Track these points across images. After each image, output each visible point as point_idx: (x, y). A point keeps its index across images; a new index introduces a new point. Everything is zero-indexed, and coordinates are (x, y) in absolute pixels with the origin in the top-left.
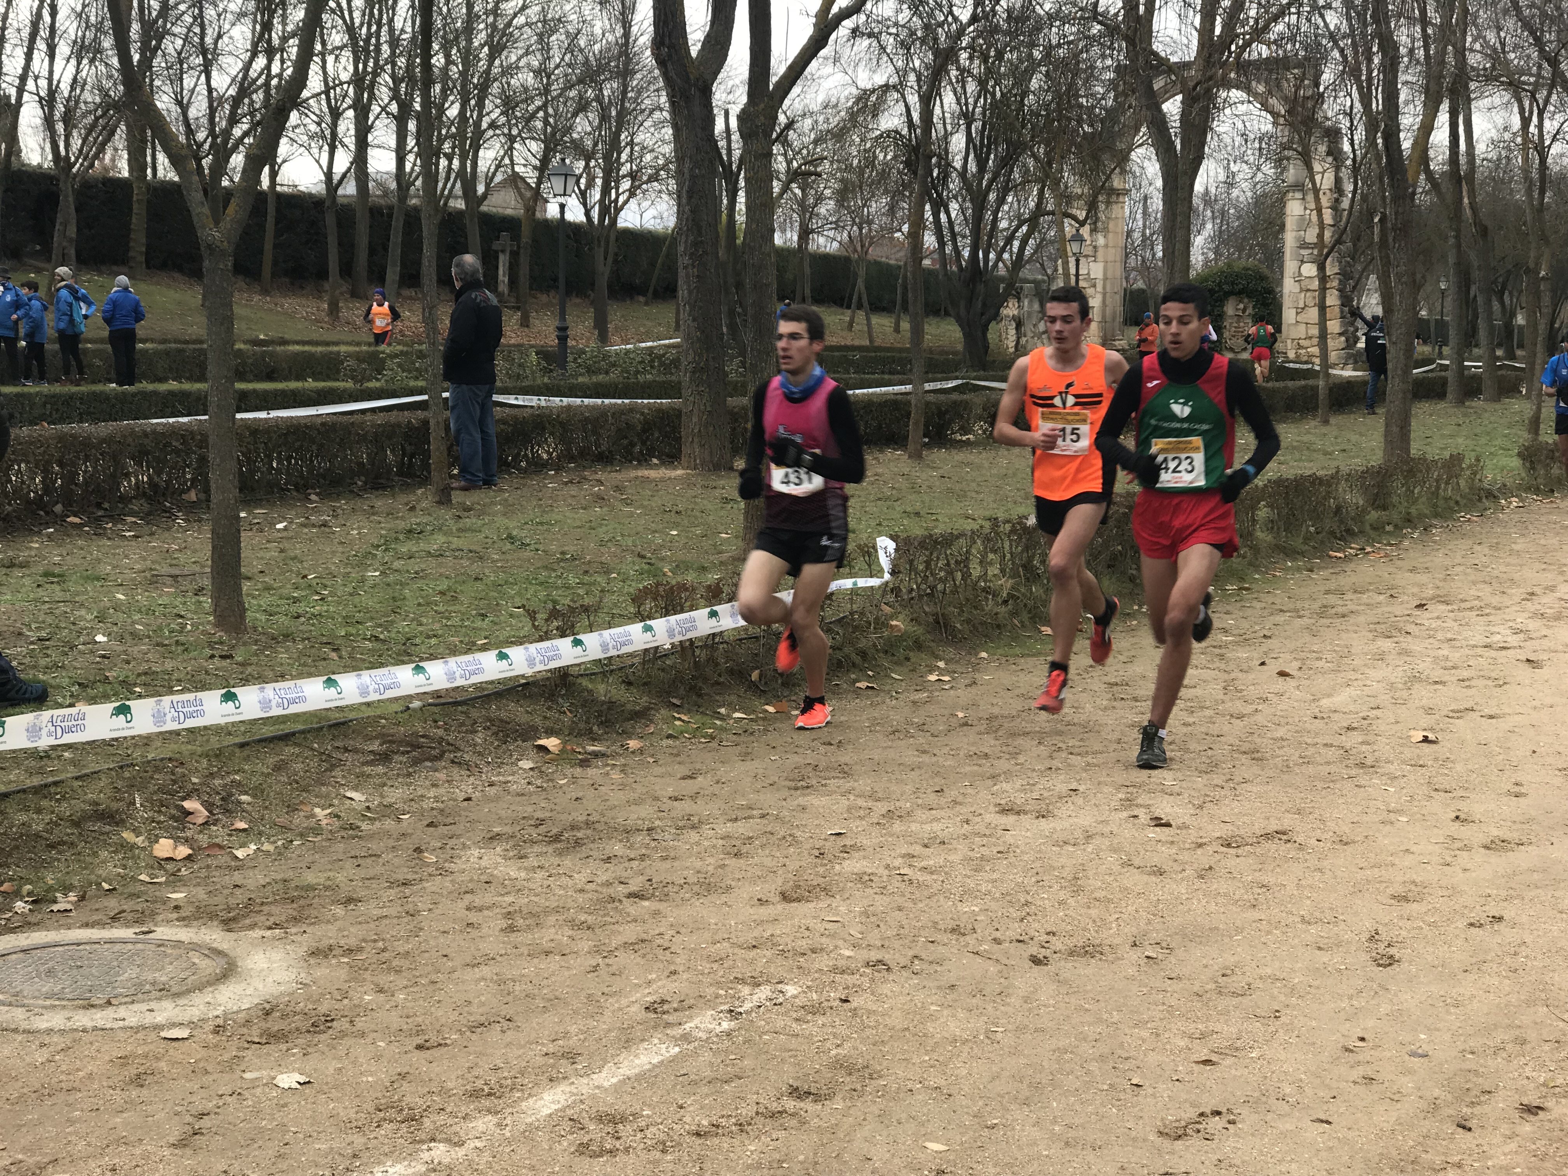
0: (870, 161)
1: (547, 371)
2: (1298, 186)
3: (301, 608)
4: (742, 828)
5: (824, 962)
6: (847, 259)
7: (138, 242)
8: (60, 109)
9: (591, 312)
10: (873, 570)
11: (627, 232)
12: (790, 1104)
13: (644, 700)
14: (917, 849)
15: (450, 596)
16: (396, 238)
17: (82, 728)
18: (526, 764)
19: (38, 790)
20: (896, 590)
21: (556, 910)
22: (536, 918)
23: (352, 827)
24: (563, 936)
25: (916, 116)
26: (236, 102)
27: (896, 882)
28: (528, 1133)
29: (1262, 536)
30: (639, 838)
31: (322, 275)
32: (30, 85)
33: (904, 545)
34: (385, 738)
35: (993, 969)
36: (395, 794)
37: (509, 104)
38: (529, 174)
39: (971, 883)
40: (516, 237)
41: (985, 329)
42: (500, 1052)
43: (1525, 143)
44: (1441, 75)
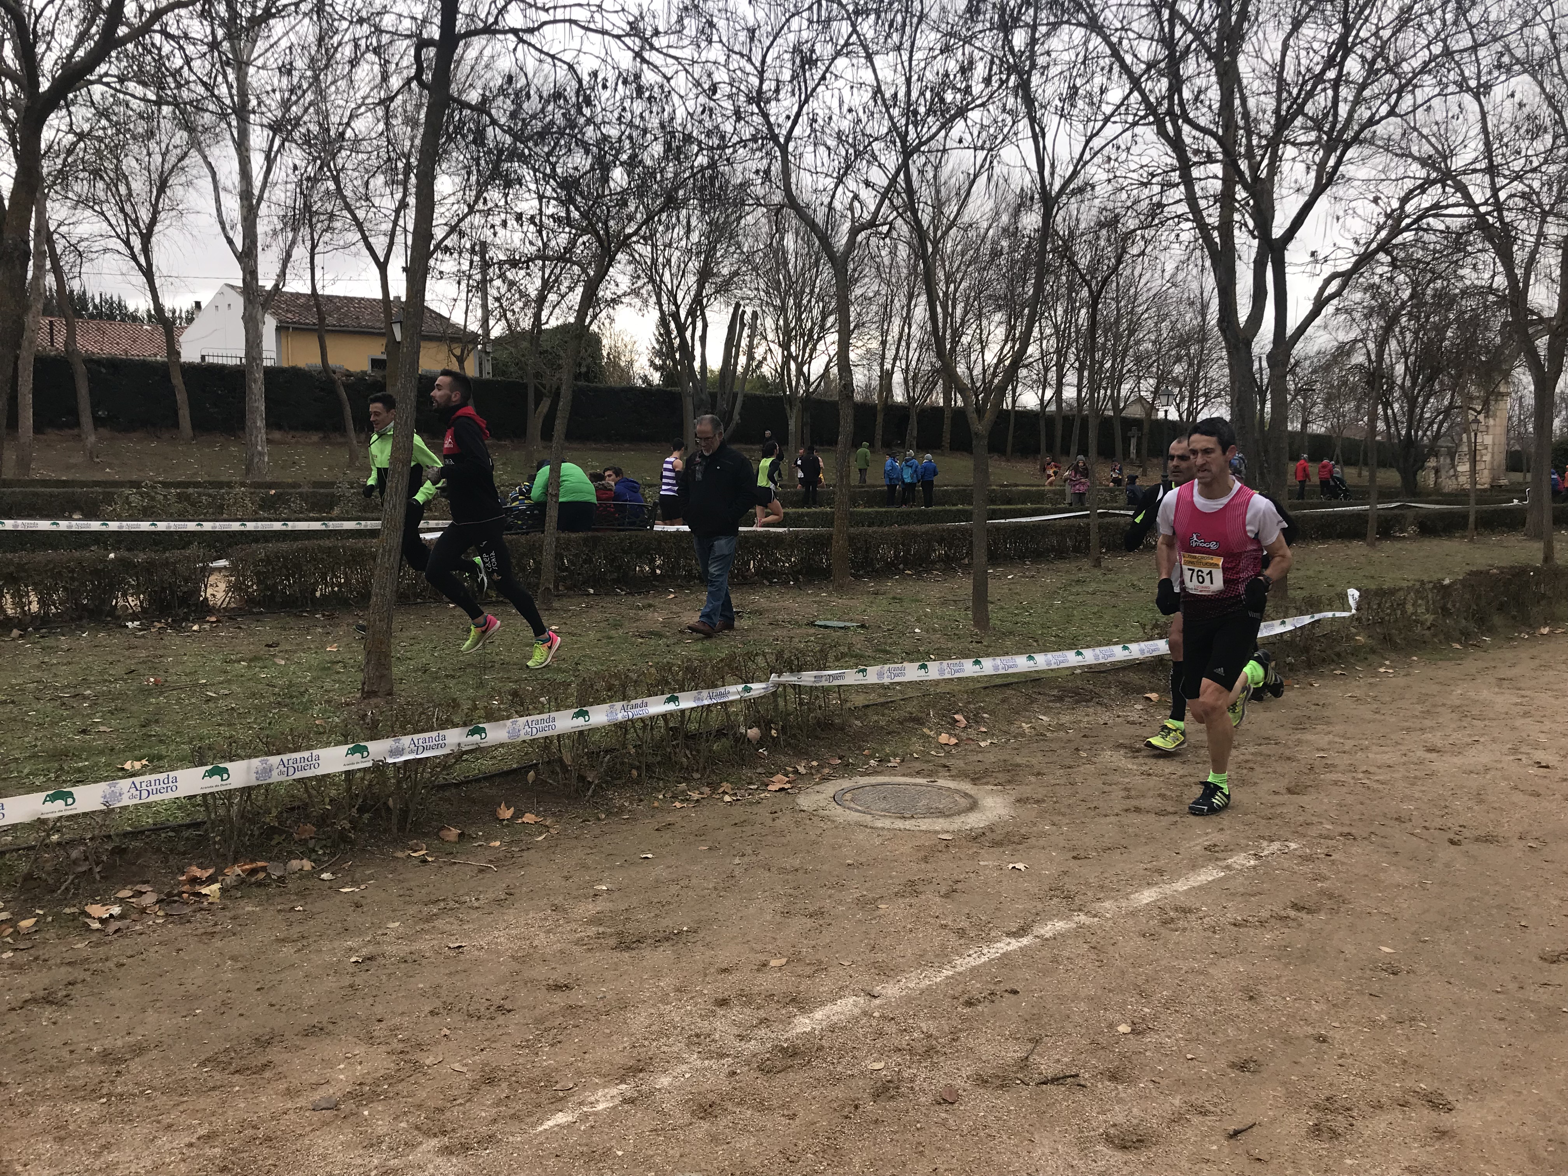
0: (1345, 383)
3: (1019, 619)
4: (1264, 750)
5: (1314, 831)
6: (1330, 437)
7: (947, 437)
8: (911, 374)
10: (1345, 607)
12: (1292, 913)
14: (1373, 769)
15: (1099, 615)
16: (1076, 431)
18: (1138, 707)
19: (882, 704)
20: (1359, 619)
23: (1042, 735)
25: (1373, 357)
26: (997, 366)
27: (1359, 788)
28: (1133, 914)
31: (1037, 451)
32: (898, 363)
33: (1365, 595)
34: (1060, 688)
35: (1424, 845)
36: (1065, 719)
37: (1138, 360)
38: (1149, 398)
39: (1408, 792)
40: (1140, 429)
41: (1415, 474)
42: (1120, 866)
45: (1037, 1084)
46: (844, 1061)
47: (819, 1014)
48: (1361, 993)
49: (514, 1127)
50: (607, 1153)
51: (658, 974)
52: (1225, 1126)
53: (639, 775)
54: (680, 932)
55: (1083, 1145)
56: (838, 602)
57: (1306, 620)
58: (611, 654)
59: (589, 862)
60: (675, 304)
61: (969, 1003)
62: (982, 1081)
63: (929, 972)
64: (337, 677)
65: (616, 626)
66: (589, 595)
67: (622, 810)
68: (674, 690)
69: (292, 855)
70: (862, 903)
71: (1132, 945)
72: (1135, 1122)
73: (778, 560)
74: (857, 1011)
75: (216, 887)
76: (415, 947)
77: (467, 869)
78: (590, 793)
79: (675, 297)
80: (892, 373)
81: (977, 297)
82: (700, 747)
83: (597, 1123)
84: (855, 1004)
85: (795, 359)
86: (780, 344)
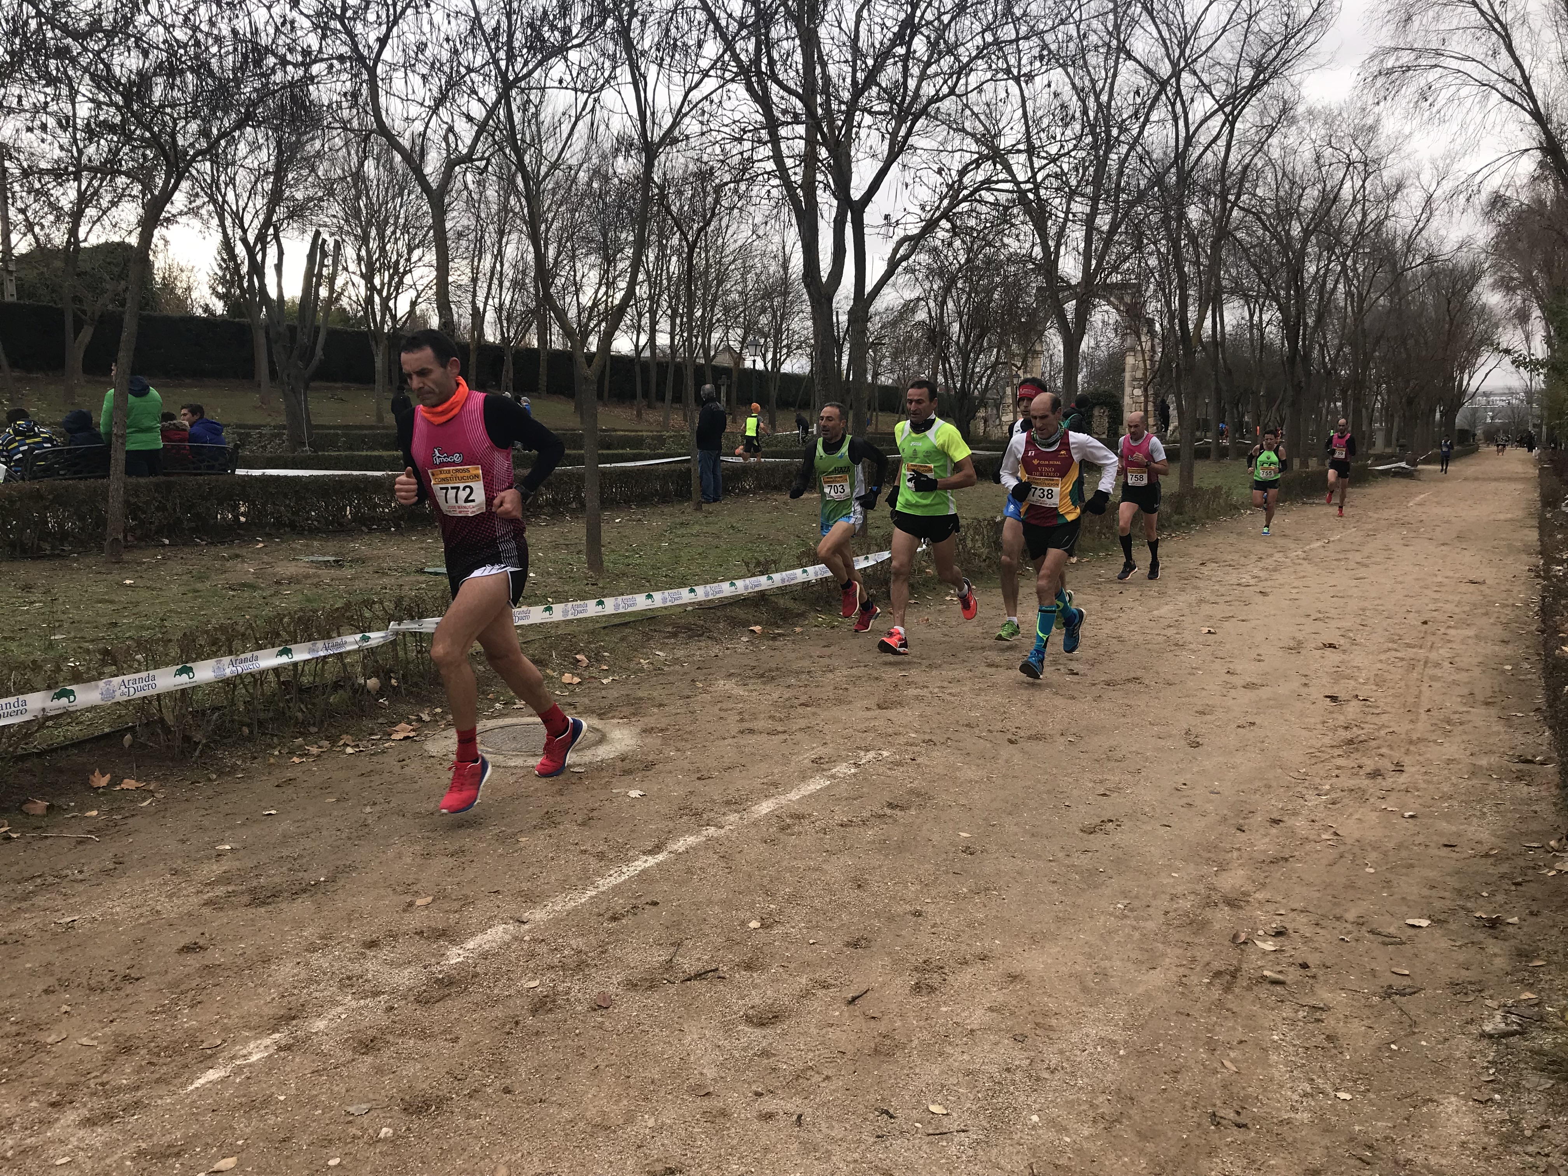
0: (910, 337)
2: (1132, 349)
3: (630, 561)
4: (855, 672)
5: (902, 740)
7: (543, 380)
8: (505, 313)
11: (785, 374)
12: (888, 812)
13: (803, 608)
14: (946, 684)
15: (704, 555)
16: (670, 378)
17: (527, 617)
18: (745, 639)
21: (764, 711)
22: (754, 715)
23: (660, 669)
24: (768, 724)
25: (934, 315)
26: (592, 309)
27: (936, 702)
28: (755, 824)
30: (803, 676)
31: (634, 397)
32: (490, 302)
34: (674, 625)
35: (989, 745)
36: (680, 653)
37: (726, 310)
38: (736, 346)
39: (975, 702)
40: (729, 377)
41: (969, 423)
42: (740, 783)
43: (1252, 326)
44: (1208, 291)
45: (682, 982)
46: (500, 984)
47: (471, 945)
48: (946, 872)
49: (162, 1090)
50: (268, 1101)
51: (299, 925)
52: (845, 995)
53: (251, 732)
54: (318, 883)
55: (727, 1028)
58: (201, 608)
59: (206, 823)
60: (242, 226)
61: (614, 918)
62: (632, 985)
63: (575, 894)
65: (201, 578)
66: (164, 545)
67: (234, 769)
68: (286, 642)
70: (502, 838)
71: (756, 851)
72: (770, 1002)
73: (377, 506)
74: (507, 938)
76: (13, 927)
77: (63, 842)
78: (197, 753)
79: (241, 220)
80: (485, 311)
81: (570, 238)
82: (316, 701)
83: (252, 1074)
84: (505, 932)
85: (380, 293)
86: (362, 276)
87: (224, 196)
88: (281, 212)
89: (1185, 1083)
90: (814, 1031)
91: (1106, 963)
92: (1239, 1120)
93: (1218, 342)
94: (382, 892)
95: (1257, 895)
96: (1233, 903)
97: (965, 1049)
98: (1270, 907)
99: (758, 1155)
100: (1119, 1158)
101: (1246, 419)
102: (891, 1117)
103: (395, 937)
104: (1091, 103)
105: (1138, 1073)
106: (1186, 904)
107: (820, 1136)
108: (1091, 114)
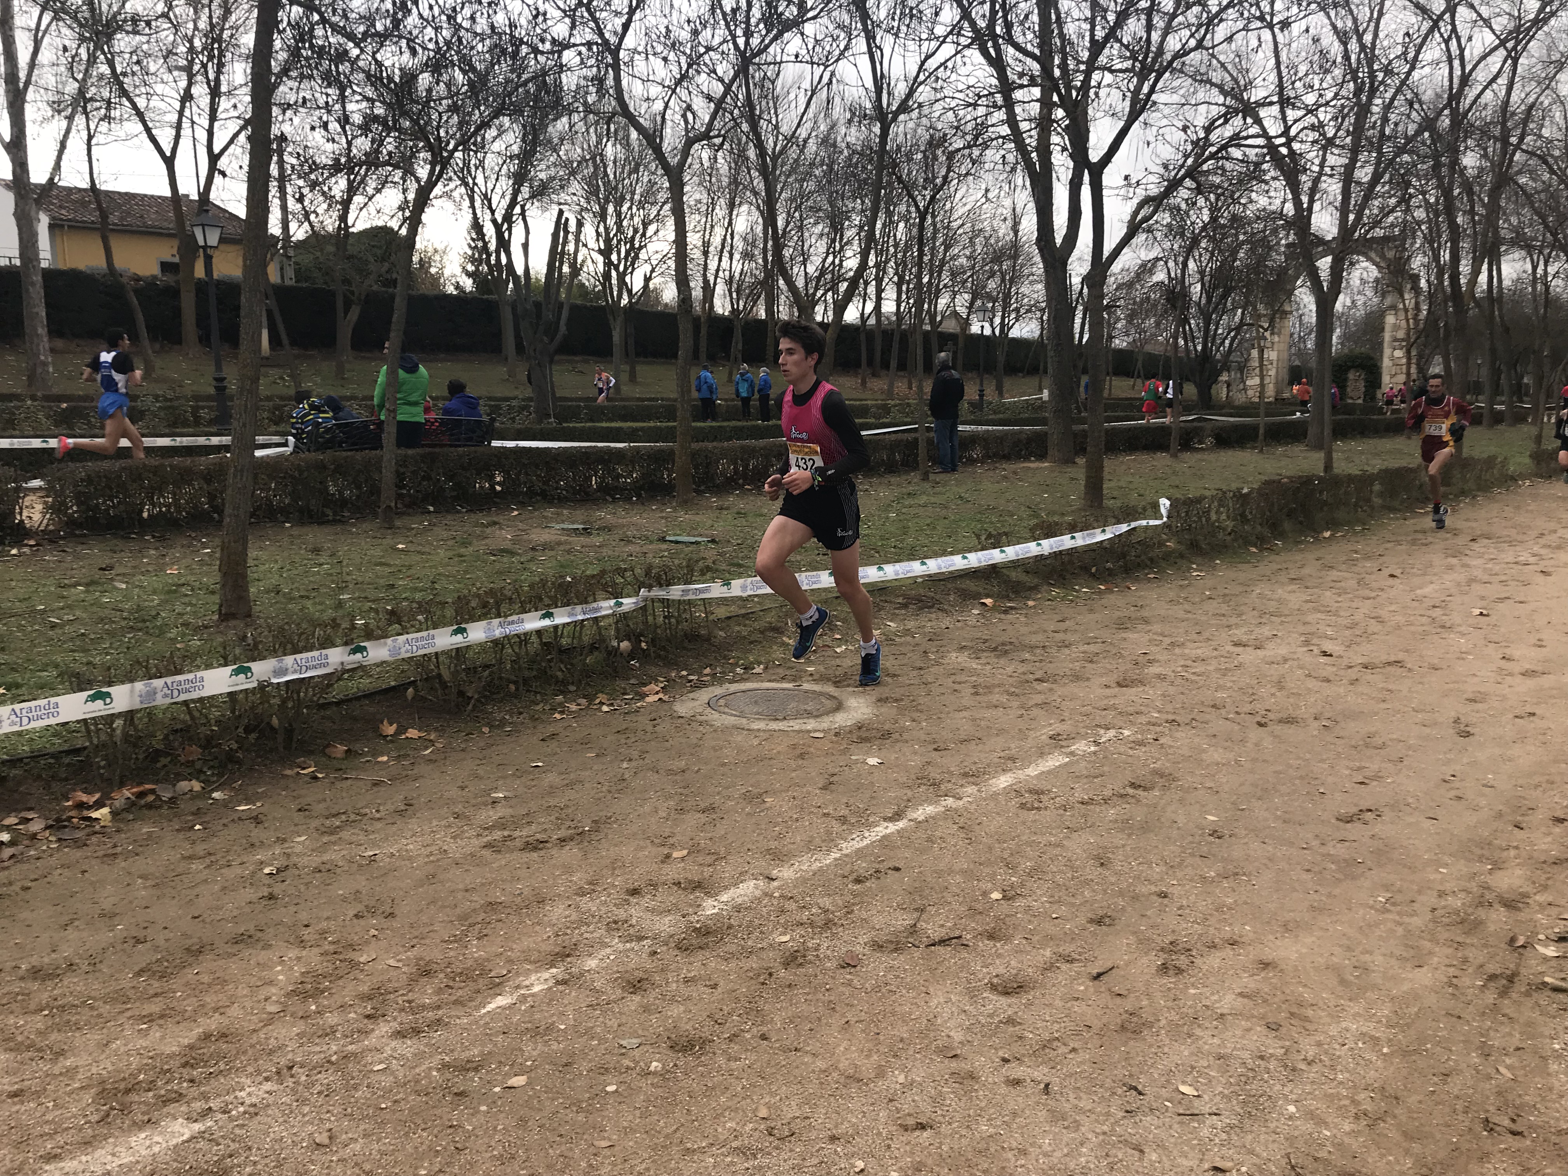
0: (1147, 299)
1: (972, 413)
2: (1393, 307)
4: (1092, 648)
5: (1143, 719)
6: (1132, 352)
8: (735, 286)
9: (994, 382)
10: (1157, 515)
11: (1013, 339)
12: (1131, 791)
13: (1036, 581)
14: (1189, 663)
15: (932, 526)
16: (896, 346)
18: (976, 612)
19: (744, 616)
20: (1169, 527)
21: (999, 686)
22: (989, 689)
23: (892, 639)
24: (1004, 699)
25: (1173, 276)
26: (818, 279)
27: (1179, 681)
28: (995, 796)
29: (1377, 501)
30: (1038, 651)
31: (858, 365)
32: (721, 274)
33: (1175, 504)
34: (905, 596)
35: (1237, 727)
36: (911, 624)
37: (953, 275)
38: (963, 311)
39: (1221, 682)
40: (956, 344)
41: (1210, 388)
42: (976, 755)
43: (1535, 279)
44: (1484, 244)
45: (927, 946)
46: (753, 937)
47: (724, 897)
48: (1192, 855)
49: (459, 1011)
50: (550, 1028)
51: (568, 870)
52: (1089, 970)
53: (517, 689)
54: (583, 832)
55: (972, 994)
56: (683, 516)
57: (1124, 528)
58: (466, 572)
59: (481, 772)
60: (490, 207)
61: (858, 881)
62: (878, 946)
63: (819, 855)
64: (186, 600)
65: (465, 544)
66: (429, 512)
67: (503, 723)
68: (549, 606)
69: (179, 777)
70: (749, 798)
72: (1014, 972)
73: (619, 476)
74: (758, 893)
75: (105, 811)
76: (326, 857)
77: (361, 783)
78: (470, 707)
79: (490, 201)
80: (715, 284)
81: (798, 208)
82: (574, 661)
83: (535, 1004)
84: (756, 887)
85: (617, 268)
86: (600, 251)
87: (474, 179)
88: (525, 191)
89: (1455, 1086)
90: (1058, 1003)
91: (1367, 958)
92: (1514, 1127)
93: (1495, 296)
94: (641, 843)
95: (1537, 898)
96: (1511, 904)
97: (1216, 1032)
98: (1554, 911)
99: (1006, 1119)
100: (1382, 1156)
101: (1525, 380)
102: (1140, 1093)
103: (655, 886)
104: (1353, 46)
105: (1405, 1072)
106: (1456, 902)
107: (1068, 1106)
108: (1353, 57)
